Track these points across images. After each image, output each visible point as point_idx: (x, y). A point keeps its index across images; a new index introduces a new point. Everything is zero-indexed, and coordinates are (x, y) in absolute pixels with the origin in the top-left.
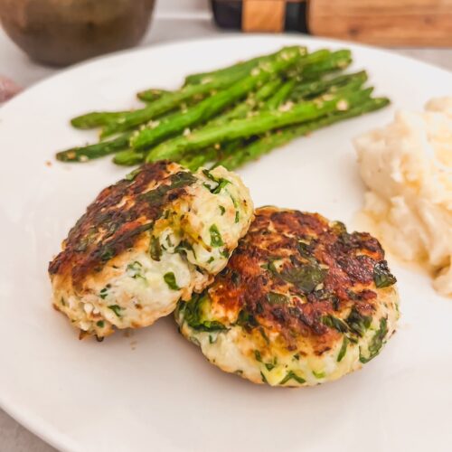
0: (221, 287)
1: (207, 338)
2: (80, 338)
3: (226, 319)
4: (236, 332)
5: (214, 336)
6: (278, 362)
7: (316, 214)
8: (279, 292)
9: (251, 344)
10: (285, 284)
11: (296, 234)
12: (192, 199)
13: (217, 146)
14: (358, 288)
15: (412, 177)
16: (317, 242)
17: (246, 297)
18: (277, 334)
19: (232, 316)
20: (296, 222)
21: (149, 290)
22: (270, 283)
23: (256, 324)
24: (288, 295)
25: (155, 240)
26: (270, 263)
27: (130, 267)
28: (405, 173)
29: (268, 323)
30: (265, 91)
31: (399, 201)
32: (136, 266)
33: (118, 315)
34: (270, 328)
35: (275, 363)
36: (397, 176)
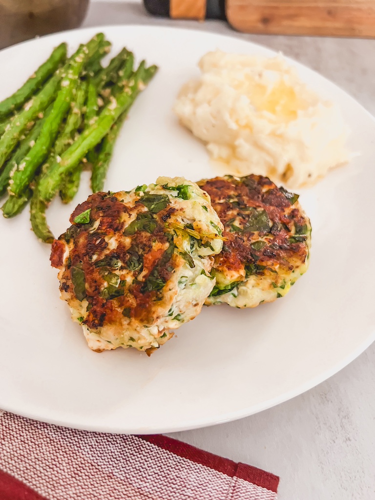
0: (222, 259)
1: (232, 296)
2: (149, 355)
3: (241, 277)
4: (252, 280)
5: (235, 291)
6: (286, 281)
7: (217, 177)
8: (254, 241)
9: (267, 281)
10: (254, 234)
11: (223, 198)
12: (184, 212)
13: (85, 160)
14: (287, 212)
15: (243, 122)
16: (239, 196)
17: (242, 256)
18: (278, 266)
19: (242, 272)
20: (215, 190)
21: (202, 289)
22: (245, 239)
23: (264, 268)
24: (260, 239)
25: (184, 255)
26: (233, 226)
27: (180, 282)
28: (237, 122)
29: (270, 263)
30: (80, 95)
31: (240, 142)
32: (184, 279)
33: (179, 320)
34: (273, 265)
35: (285, 283)
36: (233, 126)
